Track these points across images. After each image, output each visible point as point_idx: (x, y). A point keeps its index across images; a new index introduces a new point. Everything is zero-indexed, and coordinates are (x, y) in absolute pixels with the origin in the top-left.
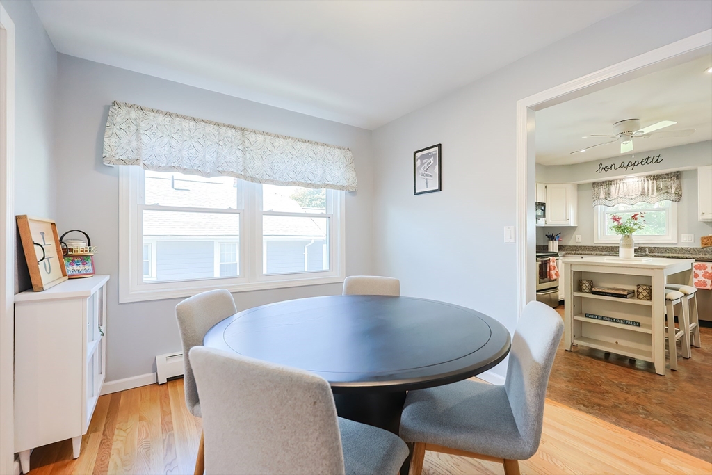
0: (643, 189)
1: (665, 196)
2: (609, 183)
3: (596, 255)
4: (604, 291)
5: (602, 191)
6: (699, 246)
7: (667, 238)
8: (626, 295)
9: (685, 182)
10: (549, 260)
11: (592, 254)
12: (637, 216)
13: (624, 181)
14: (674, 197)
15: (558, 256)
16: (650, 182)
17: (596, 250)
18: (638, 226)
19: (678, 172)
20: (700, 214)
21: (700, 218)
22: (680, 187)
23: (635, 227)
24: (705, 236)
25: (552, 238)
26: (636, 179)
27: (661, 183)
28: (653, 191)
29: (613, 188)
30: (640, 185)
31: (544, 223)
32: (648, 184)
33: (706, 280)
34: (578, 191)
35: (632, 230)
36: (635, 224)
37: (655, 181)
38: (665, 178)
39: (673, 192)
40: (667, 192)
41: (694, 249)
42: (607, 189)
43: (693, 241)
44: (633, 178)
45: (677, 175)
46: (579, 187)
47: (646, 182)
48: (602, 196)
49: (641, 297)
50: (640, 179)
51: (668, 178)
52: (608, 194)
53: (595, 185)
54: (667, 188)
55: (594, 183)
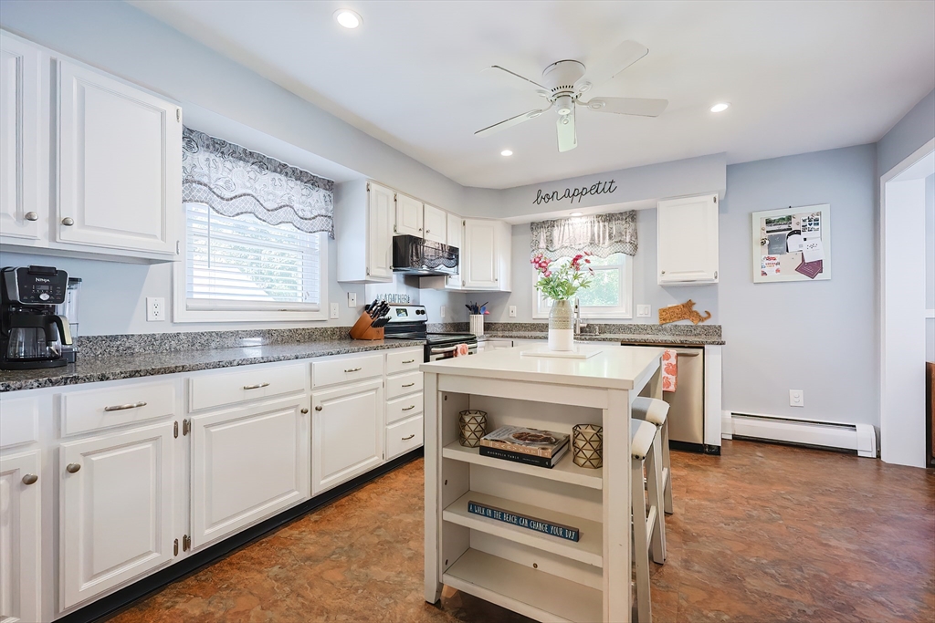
0: (593, 235)
1: (618, 246)
2: (551, 224)
3: (531, 338)
4: (503, 447)
5: (543, 235)
6: (656, 321)
7: (620, 310)
8: (549, 460)
9: (642, 225)
10: (456, 350)
11: (525, 337)
12: (579, 261)
13: (570, 222)
14: (628, 248)
15: (476, 342)
16: (601, 224)
17: (534, 330)
18: (581, 280)
19: (633, 211)
20: (659, 272)
21: (660, 279)
22: (635, 234)
23: (576, 283)
24: (664, 307)
25: (475, 310)
26: (584, 220)
27: (615, 226)
28: (604, 238)
29: (556, 232)
30: (589, 228)
31: (461, 284)
32: (599, 227)
33: (670, 376)
34: (512, 235)
35: (570, 291)
36: (576, 277)
37: (606, 224)
38: (619, 219)
39: (628, 241)
40: (620, 241)
41: (651, 327)
42: (549, 233)
43: (649, 316)
44: (581, 217)
45: (632, 216)
46: (514, 228)
47: (596, 224)
48: (542, 245)
49: (582, 461)
50: (589, 220)
51: (622, 219)
52: (550, 241)
53: (535, 226)
54: (621, 235)
55: (532, 224)
